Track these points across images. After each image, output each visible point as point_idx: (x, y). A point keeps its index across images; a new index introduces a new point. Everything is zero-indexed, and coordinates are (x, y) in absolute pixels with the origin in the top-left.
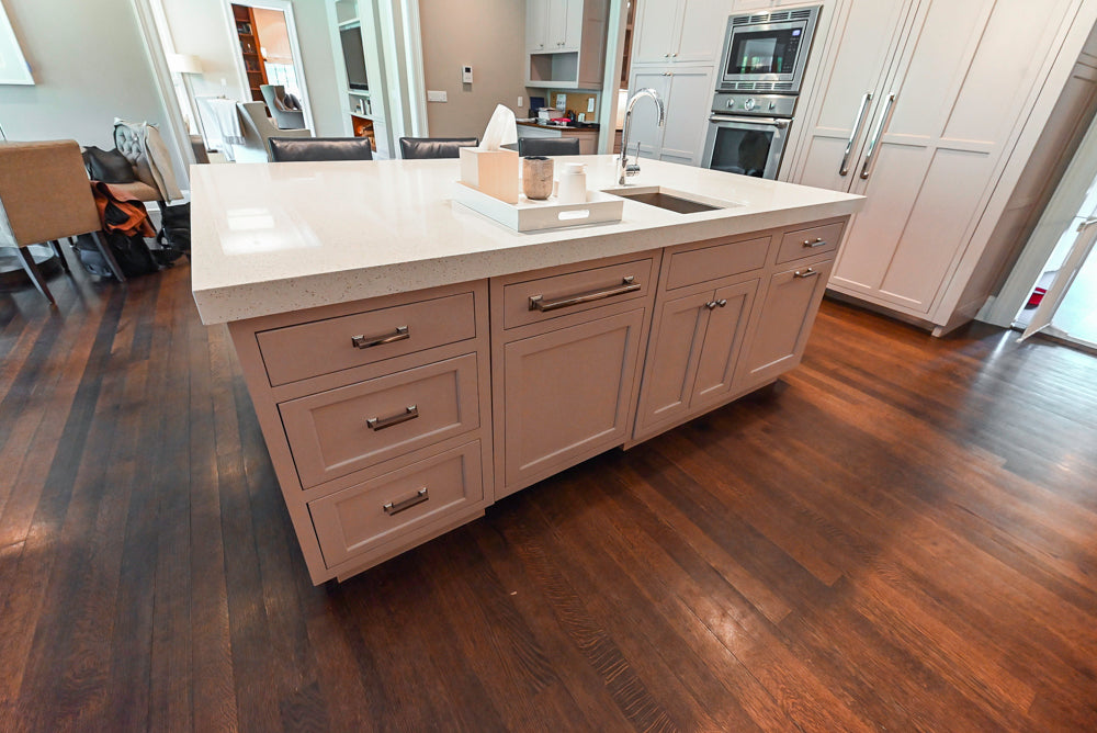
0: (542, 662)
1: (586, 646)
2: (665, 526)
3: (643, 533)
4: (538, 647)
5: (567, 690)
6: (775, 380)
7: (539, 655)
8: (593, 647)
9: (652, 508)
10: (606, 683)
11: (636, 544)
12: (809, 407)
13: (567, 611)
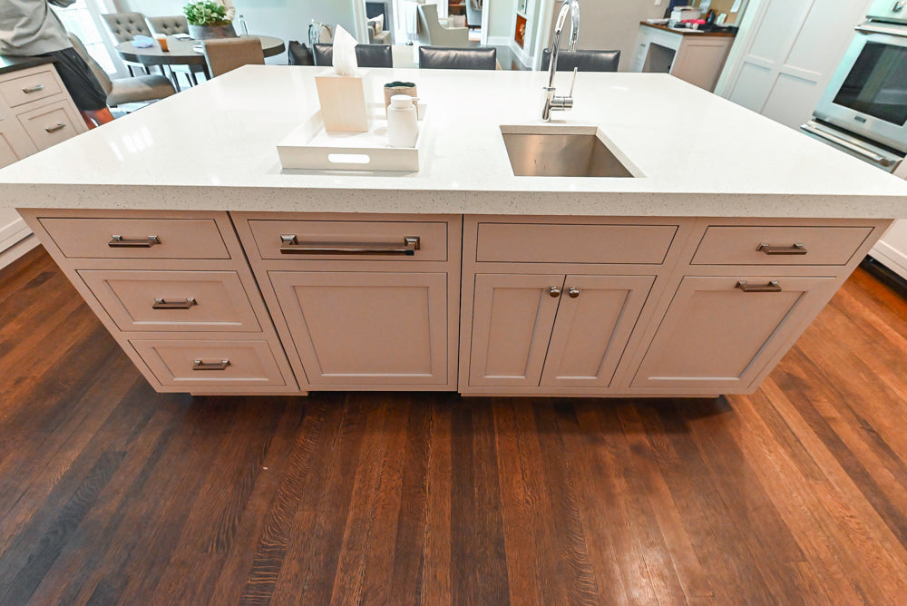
0: (230, 531)
1: (265, 543)
2: (424, 488)
3: (400, 481)
4: (239, 520)
5: (222, 566)
6: (718, 396)
7: (234, 525)
8: (268, 547)
9: (431, 463)
10: (249, 582)
11: (383, 487)
12: (735, 452)
13: (281, 506)
